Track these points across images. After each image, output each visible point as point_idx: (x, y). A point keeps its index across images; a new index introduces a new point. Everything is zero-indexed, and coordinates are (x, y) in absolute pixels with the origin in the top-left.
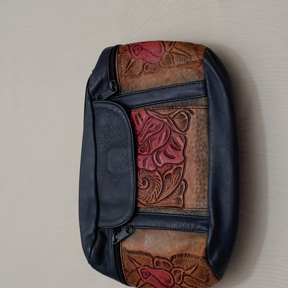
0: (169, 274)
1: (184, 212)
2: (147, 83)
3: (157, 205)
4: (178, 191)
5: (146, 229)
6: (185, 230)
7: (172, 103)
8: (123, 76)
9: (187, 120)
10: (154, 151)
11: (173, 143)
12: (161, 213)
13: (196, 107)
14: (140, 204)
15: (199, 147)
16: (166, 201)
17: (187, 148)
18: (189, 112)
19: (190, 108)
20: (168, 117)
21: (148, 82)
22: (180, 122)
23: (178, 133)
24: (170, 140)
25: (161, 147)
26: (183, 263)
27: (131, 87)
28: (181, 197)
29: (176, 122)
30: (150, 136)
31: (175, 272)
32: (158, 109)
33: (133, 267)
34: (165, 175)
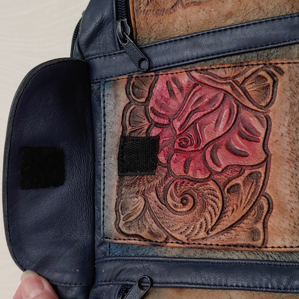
1: (263, 256)
2: (189, 23)
3: (209, 243)
4: (253, 216)
5: (184, 289)
6: (269, 288)
7: (239, 56)
8: (141, 11)
9: (271, 85)
10: (207, 145)
11: (243, 128)
12: (215, 257)
13: (289, 61)
14: (174, 242)
15: (294, 133)
16: (229, 234)
17: (271, 136)
18: (274, 72)
19: (277, 64)
20: (233, 81)
21: (190, 21)
22: (255, 90)
23: (253, 110)
24: (237, 123)
25: (220, 137)
27: (155, 32)
28: (259, 226)
29: (249, 90)
30: (199, 119)
32: (213, 69)
34: (228, 186)
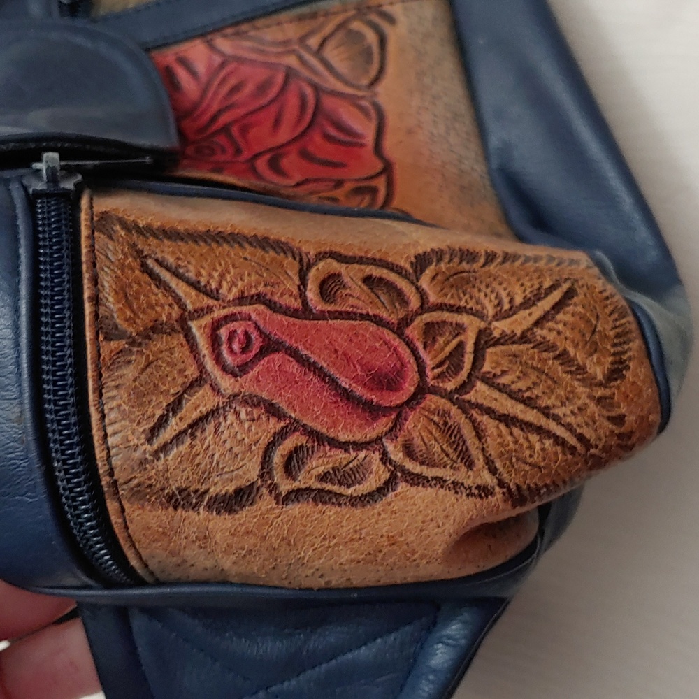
0: (396, 342)
20: (301, 47)
26: (476, 290)
31: (431, 331)
33: (158, 309)
